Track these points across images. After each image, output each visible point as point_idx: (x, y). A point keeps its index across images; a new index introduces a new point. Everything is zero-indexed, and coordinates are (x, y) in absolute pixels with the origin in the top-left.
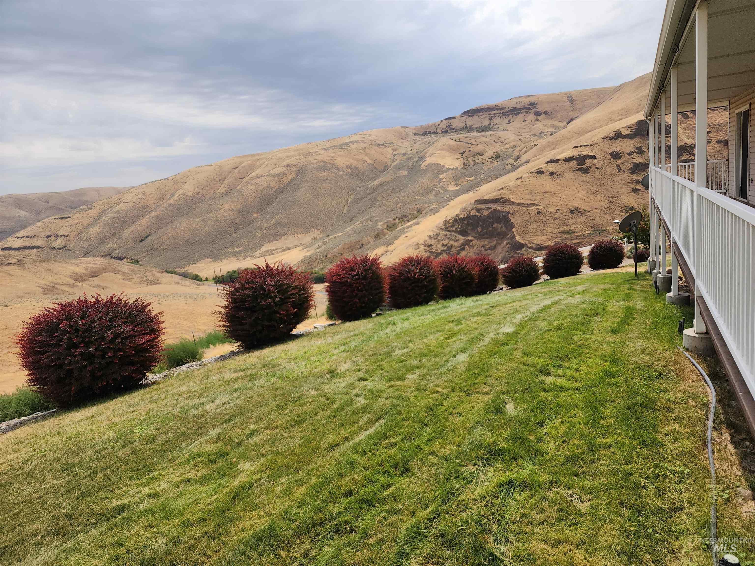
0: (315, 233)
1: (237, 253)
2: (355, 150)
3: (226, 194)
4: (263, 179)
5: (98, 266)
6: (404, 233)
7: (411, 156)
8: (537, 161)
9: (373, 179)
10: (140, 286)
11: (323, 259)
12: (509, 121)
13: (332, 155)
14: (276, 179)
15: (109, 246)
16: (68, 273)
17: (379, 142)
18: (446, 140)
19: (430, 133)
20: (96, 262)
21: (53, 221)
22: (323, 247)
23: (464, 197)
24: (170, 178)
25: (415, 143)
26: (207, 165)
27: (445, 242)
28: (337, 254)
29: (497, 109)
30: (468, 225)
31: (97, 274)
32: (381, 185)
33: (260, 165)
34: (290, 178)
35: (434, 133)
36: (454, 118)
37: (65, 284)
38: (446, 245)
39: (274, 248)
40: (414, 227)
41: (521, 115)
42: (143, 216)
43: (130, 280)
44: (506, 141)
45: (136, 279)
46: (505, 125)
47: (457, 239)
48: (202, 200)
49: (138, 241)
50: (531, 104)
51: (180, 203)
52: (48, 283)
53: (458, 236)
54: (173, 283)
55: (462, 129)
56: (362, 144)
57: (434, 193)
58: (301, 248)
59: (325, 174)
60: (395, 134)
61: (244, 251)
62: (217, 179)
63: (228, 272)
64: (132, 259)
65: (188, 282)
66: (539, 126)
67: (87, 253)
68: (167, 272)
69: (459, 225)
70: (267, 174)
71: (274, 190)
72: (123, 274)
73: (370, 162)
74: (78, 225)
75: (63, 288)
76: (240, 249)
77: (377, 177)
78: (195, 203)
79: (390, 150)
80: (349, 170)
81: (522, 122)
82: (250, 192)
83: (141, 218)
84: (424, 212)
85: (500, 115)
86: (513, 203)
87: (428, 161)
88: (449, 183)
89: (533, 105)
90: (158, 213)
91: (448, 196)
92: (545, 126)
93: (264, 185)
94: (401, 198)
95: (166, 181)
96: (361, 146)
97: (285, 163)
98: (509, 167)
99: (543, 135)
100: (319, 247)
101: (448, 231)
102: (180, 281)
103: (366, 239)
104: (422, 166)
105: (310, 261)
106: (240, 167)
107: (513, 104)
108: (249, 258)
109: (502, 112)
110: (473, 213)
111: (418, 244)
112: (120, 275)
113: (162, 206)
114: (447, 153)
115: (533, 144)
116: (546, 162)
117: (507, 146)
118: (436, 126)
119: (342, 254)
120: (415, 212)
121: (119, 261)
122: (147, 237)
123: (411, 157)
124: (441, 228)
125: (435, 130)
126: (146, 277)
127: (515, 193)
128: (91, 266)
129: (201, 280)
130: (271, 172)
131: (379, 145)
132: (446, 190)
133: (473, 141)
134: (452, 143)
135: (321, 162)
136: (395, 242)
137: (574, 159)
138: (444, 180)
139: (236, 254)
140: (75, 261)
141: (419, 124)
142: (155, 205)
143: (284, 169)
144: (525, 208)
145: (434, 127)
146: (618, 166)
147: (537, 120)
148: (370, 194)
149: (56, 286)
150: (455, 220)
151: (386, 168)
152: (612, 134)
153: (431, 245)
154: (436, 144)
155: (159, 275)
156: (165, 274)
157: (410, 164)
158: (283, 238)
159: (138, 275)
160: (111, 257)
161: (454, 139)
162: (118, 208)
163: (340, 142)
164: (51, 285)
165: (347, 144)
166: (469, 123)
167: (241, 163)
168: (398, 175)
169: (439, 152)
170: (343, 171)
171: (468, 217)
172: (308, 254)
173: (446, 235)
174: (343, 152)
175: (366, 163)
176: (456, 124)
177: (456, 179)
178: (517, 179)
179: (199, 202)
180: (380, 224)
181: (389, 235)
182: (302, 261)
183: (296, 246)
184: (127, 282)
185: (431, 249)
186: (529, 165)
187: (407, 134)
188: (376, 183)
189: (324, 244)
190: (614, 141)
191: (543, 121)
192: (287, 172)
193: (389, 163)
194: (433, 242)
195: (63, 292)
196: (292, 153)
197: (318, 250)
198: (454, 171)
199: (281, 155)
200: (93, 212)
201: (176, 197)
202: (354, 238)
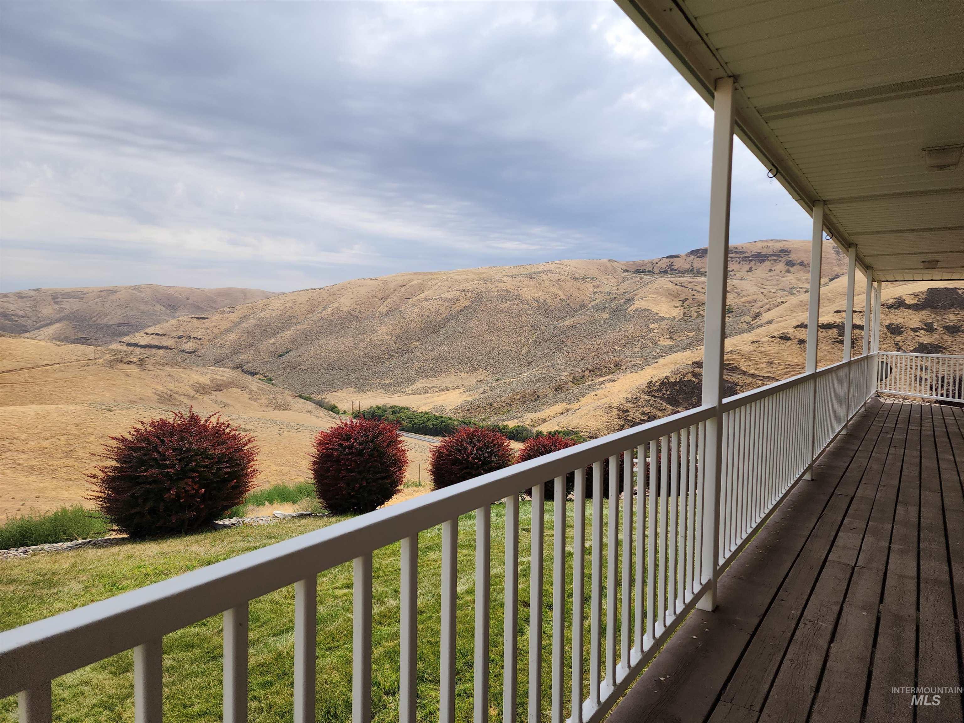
0: (482, 374)
1: (386, 385)
2: (547, 282)
3: (387, 314)
4: (432, 302)
5: (225, 379)
6: (594, 390)
7: (616, 296)
8: (783, 323)
9: (564, 318)
10: (266, 409)
11: (487, 408)
12: (751, 268)
13: (519, 284)
14: (447, 304)
15: (242, 357)
16: (191, 383)
17: (577, 275)
18: (664, 282)
19: (644, 271)
20: (224, 374)
21: (189, 320)
22: (489, 393)
23: (679, 356)
24: (326, 288)
25: (623, 282)
26: (371, 279)
27: (647, 409)
28: (504, 404)
29: (736, 252)
30: (679, 392)
31: (221, 388)
32: (573, 327)
33: (432, 286)
34: (464, 305)
35: (649, 272)
36: (678, 257)
37: (184, 395)
38: (647, 414)
39: (431, 386)
40: (608, 385)
41: (767, 263)
42: (288, 327)
43: (256, 400)
44: (743, 293)
45: (264, 400)
46: (743, 273)
47: (663, 408)
48: (358, 318)
49: (276, 356)
50: (782, 251)
51: (332, 318)
52: (166, 391)
53: (664, 404)
54: (305, 412)
55: (686, 271)
56: (556, 275)
57: (639, 345)
58: (462, 390)
59: (506, 305)
60: (599, 267)
61: (394, 385)
62: (379, 296)
63: (371, 407)
64: (265, 376)
65: (322, 412)
66: (790, 279)
67: (217, 362)
68: (301, 397)
69: (667, 391)
70: (438, 297)
71: (443, 317)
72: (251, 392)
73: (563, 297)
74: (214, 329)
75: (181, 398)
76: (390, 381)
77: (570, 316)
78: (350, 321)
79: (590, 286)
80: (536, 304)
81: (767, 272)
82: (414, 315)
83: (285, 329)
84: (624, 367)
85: (739, 260)
86: (745, 373)
87: (638, 304)
88: (660, 335)
89: (785, 252)
90: (305, 326)
91: (658, 351)
92: (798, 280)
93: (431, 309)
94: (596, 346)
95: (322, 291)
96: (556, 276)
97: (461, 287)
98: (744, 326)
99: (794, 291)
100: (485, 392)
101: (652, 396)
102: (314, 410)
103: (543, 391)
104: (629, 310)
105: (469, 408)
106: (408, 286)
107: (757, 248)
108: (399, 394)
109: (741, 256)
110: (688, 377)
111: (610, 407)
112: (248, 392)
113: (312, 319)
114: (663, 299)
115: (778, 300)
116: (795, 324)
117: (744, 299)
118: (654, 264)
119: (511, 405)
120: (612, 366)
121: (250, 377)
122: (287, 352)
123: (616, 298)
124: (643, 391)
125: (651, 269)
126: (276, 399)
127: (747, 361)
128: (217, 377)
129: (337, 412)
130: (443, 295)
131: (578, 278)
132: (656, 344)
133: (699, 288)
134: (670, 286)
135: (504, 290)
136: (580, 399)
137: (835, 327)
138: (655, 331)
139: (385, 387)
140: (201, 369)
141: (631, 259)
142: (304, 316)
143: (459, 293)
144: (759, 382)
145: (650, 265)
146: (897, 344)
147: (788, 271)
148: (557, 336)
149: (174, 395)
150: (663, 383)
151: (582, 307)
152: (891, 301)
153: (627, 411)
154: (650, 286)
155: (290, 399)
156: (298, 399)
157: (613, 306)
158: (443, 375)
159: (267, 396)
160: (243, 370)
161: (674, 282)
162: (262, 315)
163: (530, 270)
164: (169, 393)
165: (538, 273)
166: (696, 265)
167: (410, 281)
168: (596, 317)
169: (654, 296)
170: (528, 304)
171: (681, 382)
172: (470, 399)
173: (649, 401)
174: (532, 283)
175: (558, 298)
176: (678, 264)
177: (672, 332)
178: (752, 343)
179: (354, 320)
180: (565, 374)
181: (574, 390)
182: (461, 407)
183: (457, 387)
184: (253, 402)
185: (626, 416)
186: (772, 327)
187: (615, 270)
188: (567, 323)
189: (491, 389)
190: (893, 310)
191: (797, 274)
192: (461, 298)
193: (588, 300)
194: (629, 406)
195: (181, 403)
196: (470, 277)
197: (482, 396)
198: (669, 322)
199: (458, 277)
200: (234, 317)
201: (329, 311)
202: (528, 388)
